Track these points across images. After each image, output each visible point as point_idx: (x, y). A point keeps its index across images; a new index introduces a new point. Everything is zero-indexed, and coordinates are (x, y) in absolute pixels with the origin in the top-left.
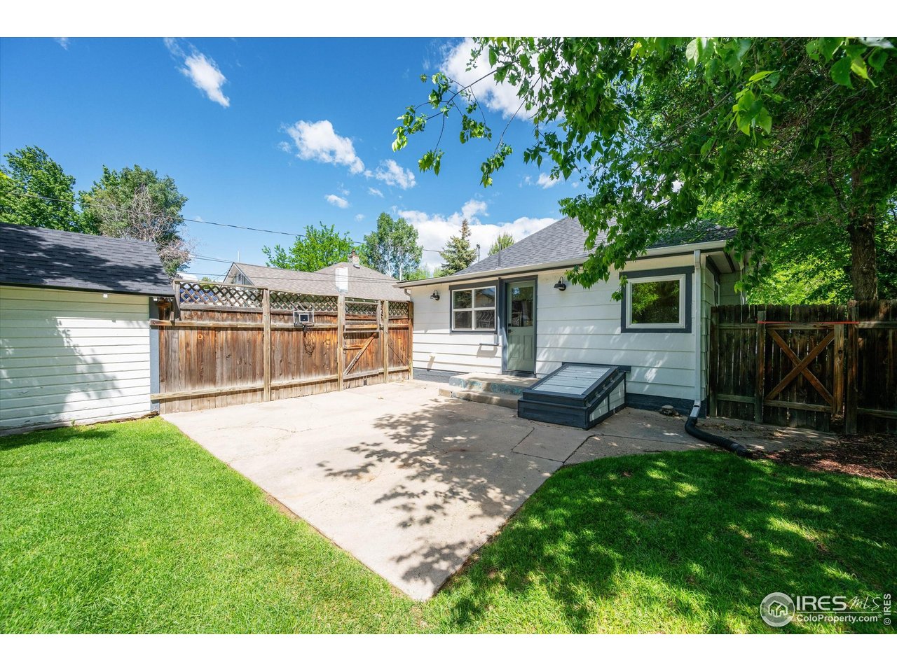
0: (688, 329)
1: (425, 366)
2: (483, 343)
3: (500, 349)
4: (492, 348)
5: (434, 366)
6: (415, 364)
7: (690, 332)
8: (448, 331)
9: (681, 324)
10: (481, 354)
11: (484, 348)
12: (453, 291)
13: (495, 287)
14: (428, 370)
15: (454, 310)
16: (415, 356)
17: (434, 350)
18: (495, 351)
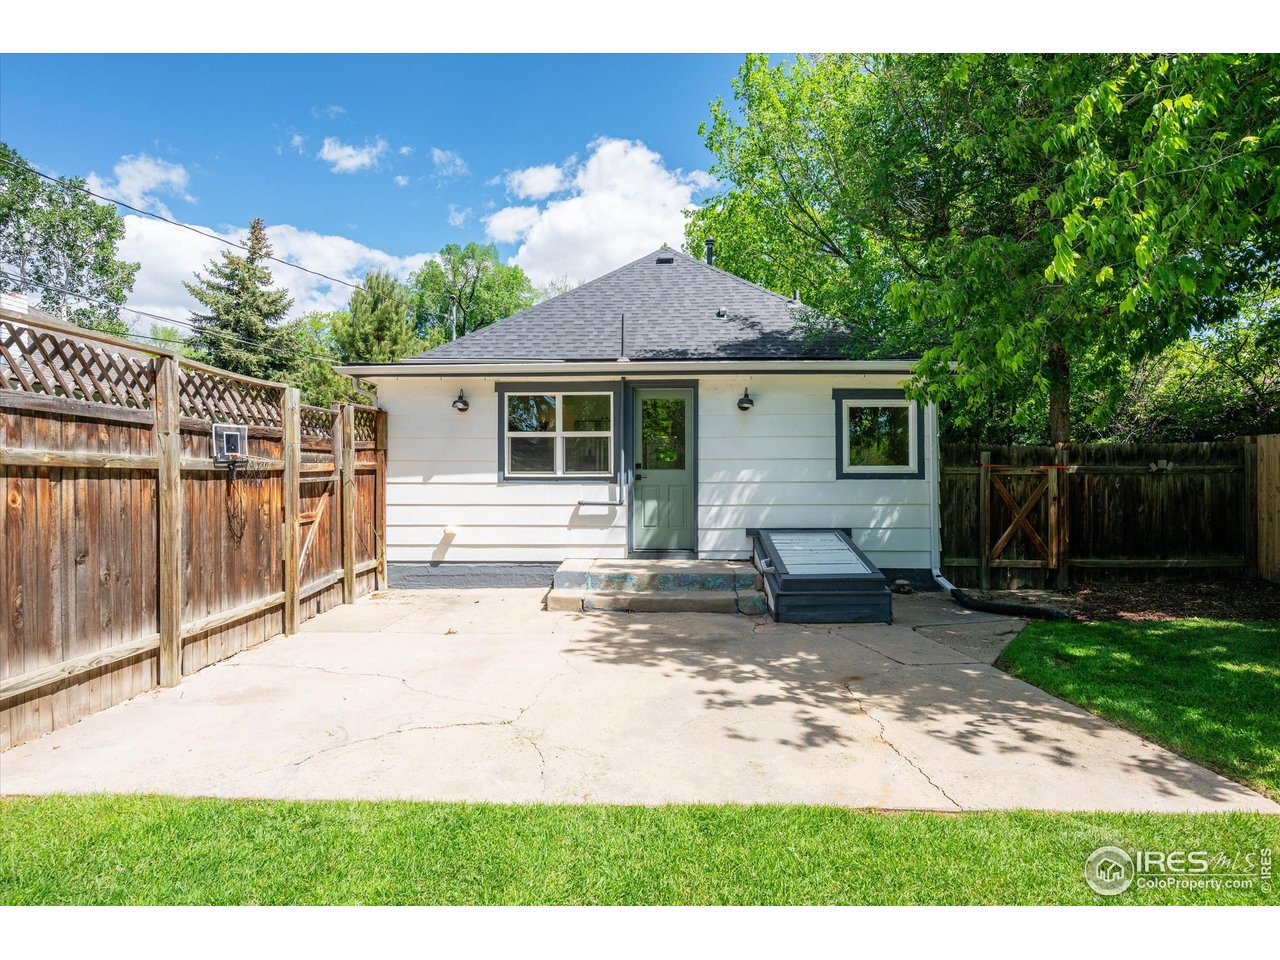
0: (920, 475)
1: (427, 555)
2: (582, 500)
3: (622, 511)
4: (604, 510)
5: (451, 555)
6: (391, 554)
7: (923, 478)
8: (494, 477)
9: (912, 466)
10: (578, 522)
11: (584, 511)
12: (507, 394)
13: (611, 394)
14: (435, 564)
15: (509, 435)
16: (391, 536)
17: (452, 520)
18: (612, 515)
